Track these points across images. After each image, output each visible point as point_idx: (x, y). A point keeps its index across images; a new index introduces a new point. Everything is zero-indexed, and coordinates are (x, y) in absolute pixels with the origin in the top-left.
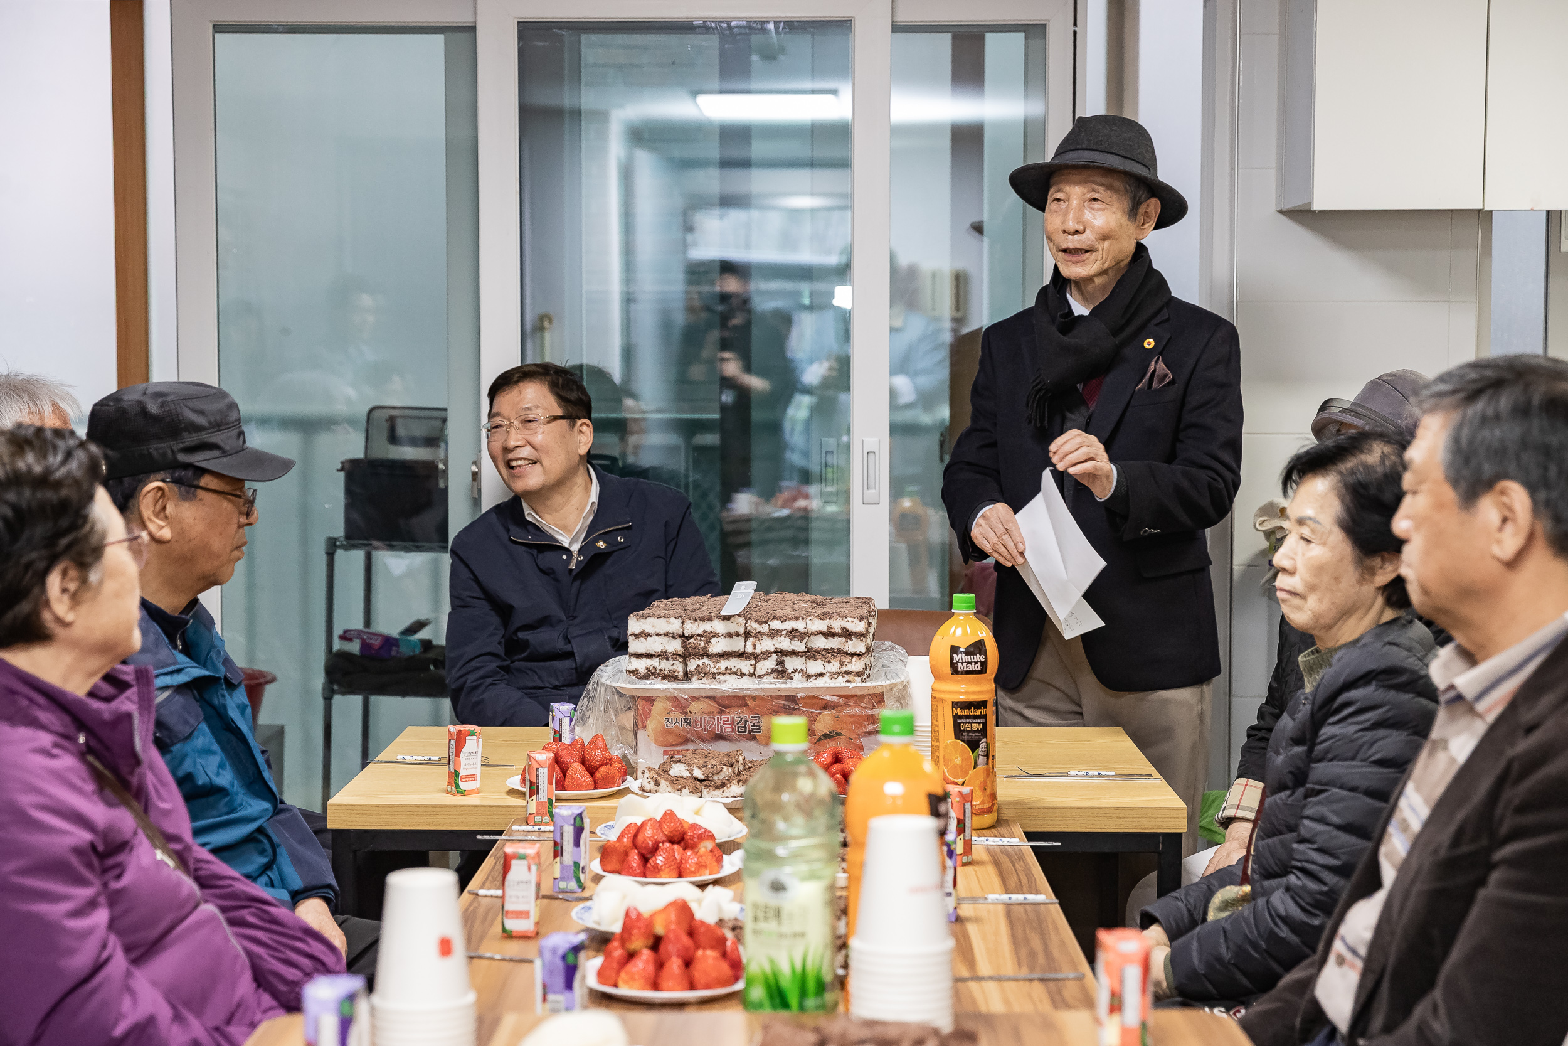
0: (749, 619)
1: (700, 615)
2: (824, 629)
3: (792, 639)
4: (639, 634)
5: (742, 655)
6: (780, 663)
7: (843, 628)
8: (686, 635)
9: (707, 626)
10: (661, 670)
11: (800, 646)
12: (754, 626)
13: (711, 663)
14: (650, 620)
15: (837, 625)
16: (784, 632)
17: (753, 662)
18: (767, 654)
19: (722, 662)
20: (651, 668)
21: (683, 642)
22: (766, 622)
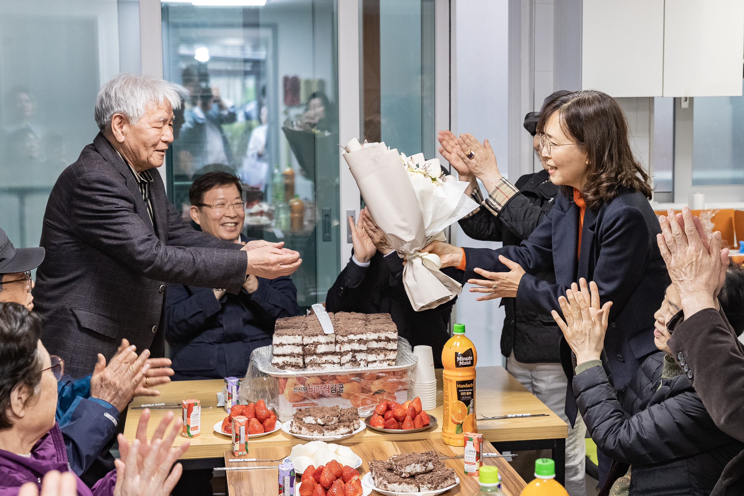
0: (338, 334)
1: (312, 333)
2: (376, 338)
3: (360, 344)
4: (279, 344)
5: (334, 353)
6: (354, 357)
7: (386, 337)
8: (304, 344)
9: (315, 339)
10: (291, 363)
11: (364, 347)
12: (340, 338)
13: (317, 358)
14: (285, 337)
15: (383, 335)
16: (356, 341)
17: (340, 357)
18: (347, 352)
19: (323, 357)
20: (286, 362)
21: (303, 348)
22: (346, 336)
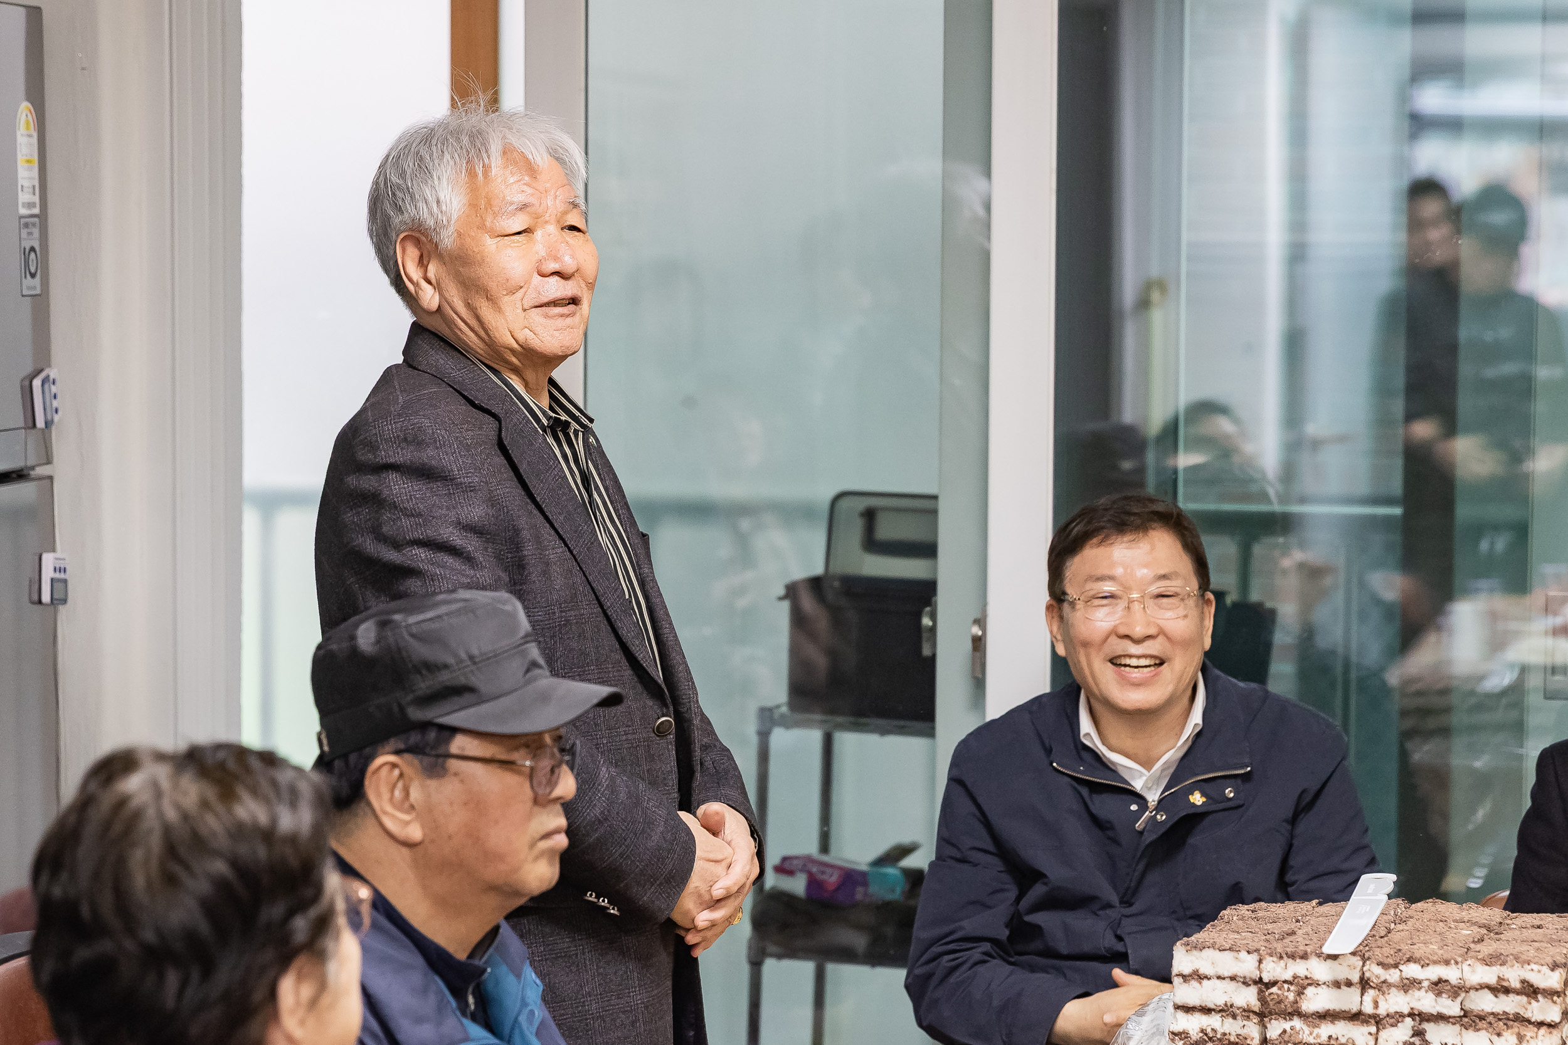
0: (1369, 958)
1: (1289, 950)
2: (1492, 980)
3: (1439, 994)
4: (1190, 975)
5: (1356, 1017)
6: (1419, 1033)
7: (1523, 982)
8: (1266, 980)
9: (1299, 968)
10: (1225, 1034)
11: (1452, 1008)
12: (1375, 972)
13: (1305, 1028)
14: (1208, 953)
15: (1513, 975)
16: (1426, 984)
17: (1373, 1029)
18: (1396, 1018)
19: (1323, 1026)
20: (1209, 1030)
21: (1260, 992)
22: (1396, 966)
